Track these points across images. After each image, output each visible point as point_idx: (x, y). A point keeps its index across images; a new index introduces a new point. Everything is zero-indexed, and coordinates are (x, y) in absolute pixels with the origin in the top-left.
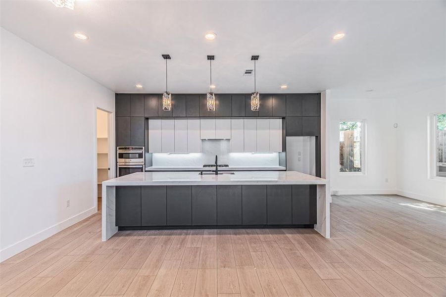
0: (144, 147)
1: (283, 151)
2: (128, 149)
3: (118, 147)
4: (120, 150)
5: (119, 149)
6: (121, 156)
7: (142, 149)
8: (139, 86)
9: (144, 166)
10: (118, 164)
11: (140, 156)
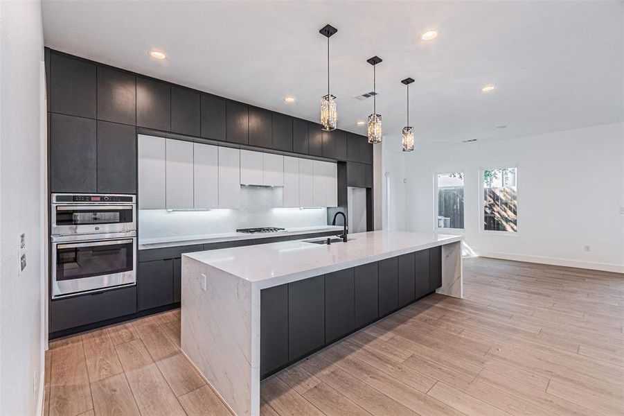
0: (134, 197)
1: (338, 206)
2: (90, 199)
3: (54, 196)
4: (61, 203)
5: (58, 199)
6: (66, 218)
7: (130, 199)
8: (158, 55)
9: (135, 239)
10: (55, 239)
11: (125, 216)
